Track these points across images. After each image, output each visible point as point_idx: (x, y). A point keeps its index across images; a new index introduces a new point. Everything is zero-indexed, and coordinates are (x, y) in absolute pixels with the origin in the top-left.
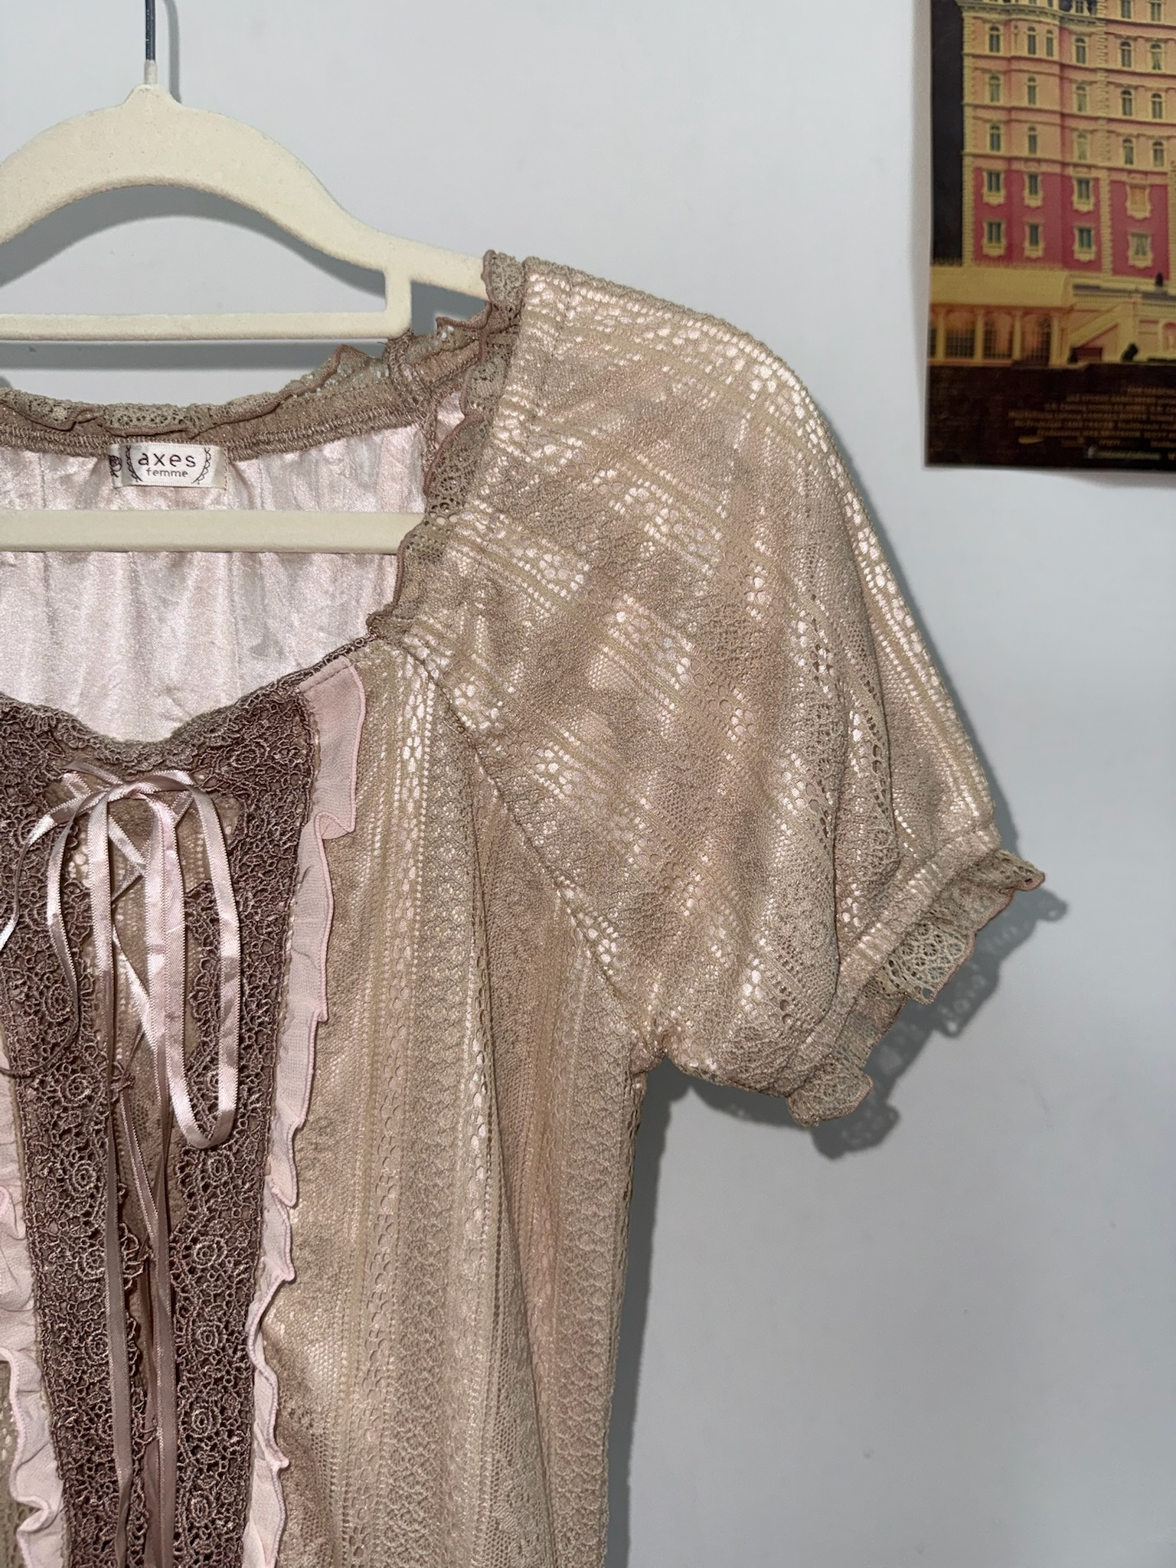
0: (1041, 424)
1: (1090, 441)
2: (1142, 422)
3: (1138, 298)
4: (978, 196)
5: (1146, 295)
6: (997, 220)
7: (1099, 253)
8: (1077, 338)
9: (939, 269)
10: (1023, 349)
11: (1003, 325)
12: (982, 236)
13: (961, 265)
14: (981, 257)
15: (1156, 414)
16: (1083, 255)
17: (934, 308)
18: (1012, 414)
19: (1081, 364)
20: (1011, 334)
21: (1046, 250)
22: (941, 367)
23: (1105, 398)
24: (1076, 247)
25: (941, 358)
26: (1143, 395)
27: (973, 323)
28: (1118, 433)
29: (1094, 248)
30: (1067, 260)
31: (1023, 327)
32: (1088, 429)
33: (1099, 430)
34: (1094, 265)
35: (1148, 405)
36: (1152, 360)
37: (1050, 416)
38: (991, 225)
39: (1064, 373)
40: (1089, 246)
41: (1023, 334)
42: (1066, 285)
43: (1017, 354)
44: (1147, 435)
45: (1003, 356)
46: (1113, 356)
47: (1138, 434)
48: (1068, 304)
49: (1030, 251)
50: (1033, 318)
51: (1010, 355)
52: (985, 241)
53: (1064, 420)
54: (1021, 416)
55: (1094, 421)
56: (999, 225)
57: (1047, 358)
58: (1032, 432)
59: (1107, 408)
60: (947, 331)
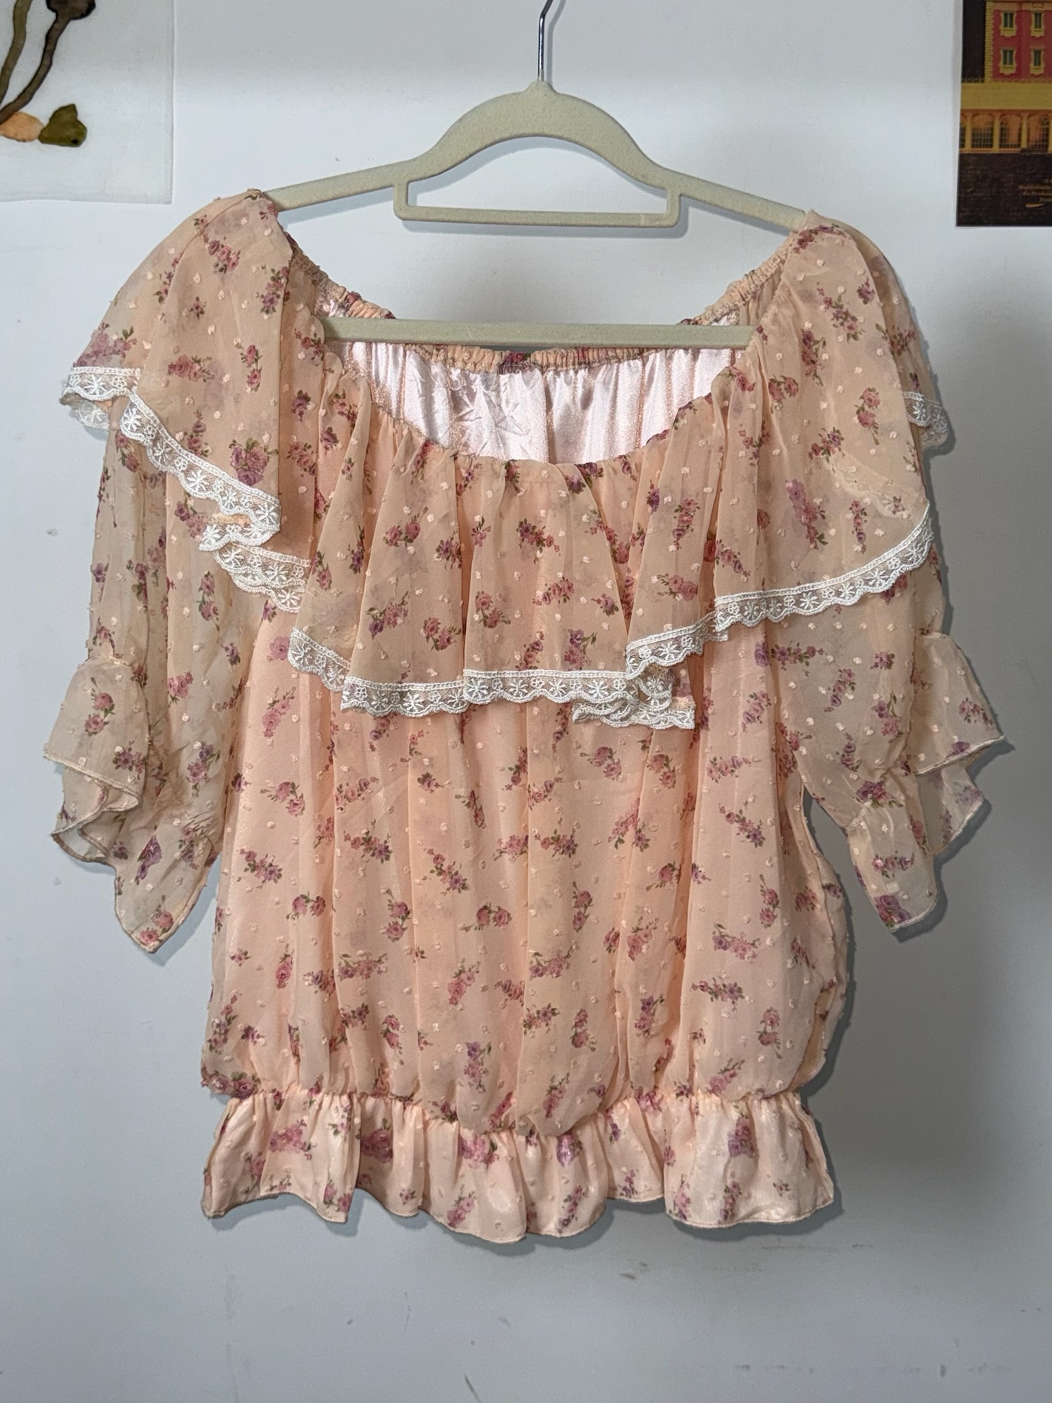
0: (1042, 194)
4: (996, 31)
6: (1010, 49)
9: (966, 84)
10: (1028, 141)
11: (1014, 124)
12: (999, 61)
13: (983, 82)
14: (998, 75)
17: (963, 113)
18: (1021, 187)
20: (1020, 130)
21: (1046, 69)
22: (969, 155)
25: (968, 149)
27: (992, 123)
31: (1028, 124)
37: (1048, 188)
38: (1005, 52)
41: (1029, 130)
43: (1024, 145)
45: (1015, 146)
49: (1034, 70)
50: (1037, 117)
51: (1019, 146)
52: (1001, 64)
54: (1027, 188)
56: (1011, 52)
57: (1047, 146)
58: (1035, 199)
60: (974, 129)
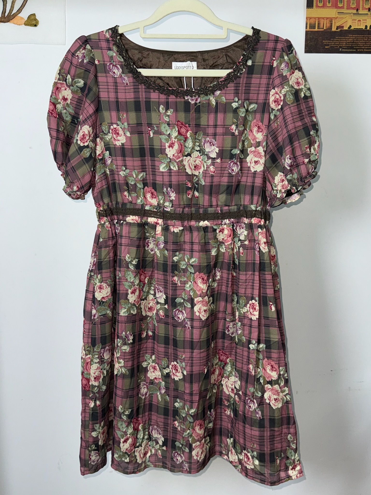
0: (330, 43)
1: (340, 47)
2: (352, 43)
3: (352, 15)
5: (354, 14)
7: (344, 5)
8: (338, 24)
9: (308, 9)
10: (326, 27)
11: (322, 21)
13: (313, 8)
14: (317, 6)
15: (355, 41)
16: (340, 5)
17: (307, 18)
18: (324, 41)
19: (339, 30)
20: (324, 23)
21: (332, 4)
22: (308, 31)
23: (344, 37)
24: (339, 3)
25: (308, 29)
26: (352, 37)
27: (315, 21)
28: (346, 45)
29: (343, 4)
30: (337, 7)
31: (326, 22)
32: (340, 44)
33: (342, 44)
34: (342, 7)
35: (353, 39)
36: (354, 29)
37: (332, 42)
39: (335, 32)
40: (342, 3)
41: (326, 24)
42: (336, 12)
44: (353, 45)
45: (321, 29)
46: (346, 28)
47: (351, 45)
48: (336, 17)
49: (328, 5)
50: (329, 19)
51: (323, 28)
52: (318, 3)
53: (335, 43)
55: (341, 42)
57: (332, 29)
58: (328, 45)
59: (344, 40)
60: (310, 23)
